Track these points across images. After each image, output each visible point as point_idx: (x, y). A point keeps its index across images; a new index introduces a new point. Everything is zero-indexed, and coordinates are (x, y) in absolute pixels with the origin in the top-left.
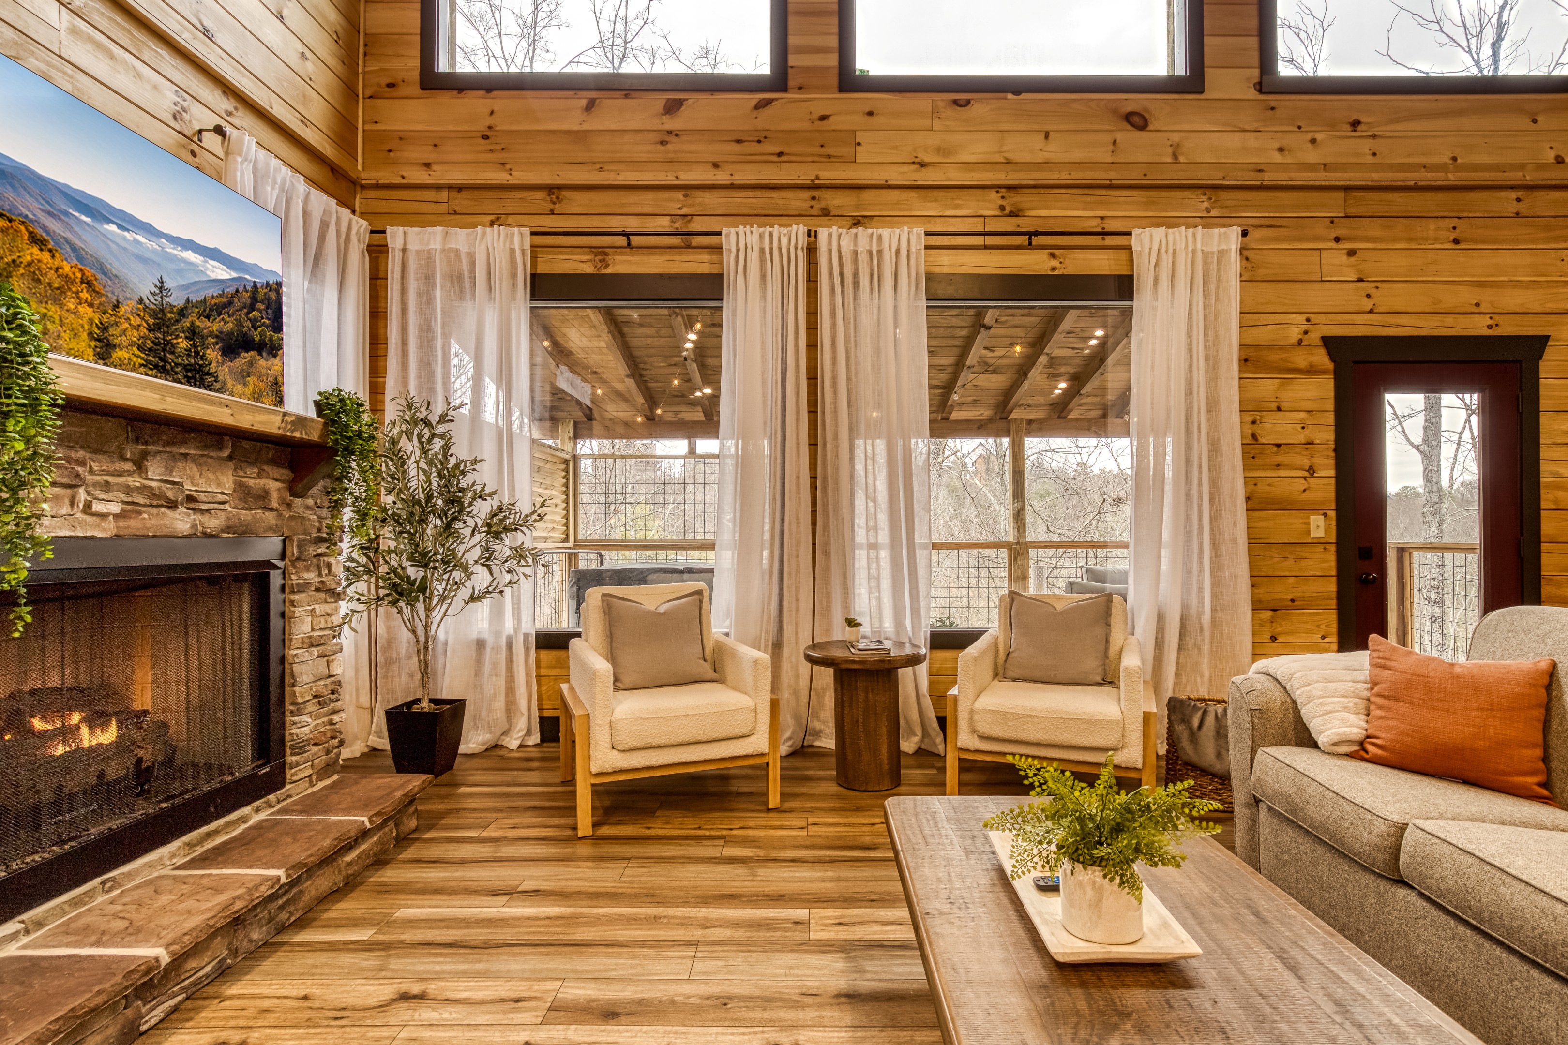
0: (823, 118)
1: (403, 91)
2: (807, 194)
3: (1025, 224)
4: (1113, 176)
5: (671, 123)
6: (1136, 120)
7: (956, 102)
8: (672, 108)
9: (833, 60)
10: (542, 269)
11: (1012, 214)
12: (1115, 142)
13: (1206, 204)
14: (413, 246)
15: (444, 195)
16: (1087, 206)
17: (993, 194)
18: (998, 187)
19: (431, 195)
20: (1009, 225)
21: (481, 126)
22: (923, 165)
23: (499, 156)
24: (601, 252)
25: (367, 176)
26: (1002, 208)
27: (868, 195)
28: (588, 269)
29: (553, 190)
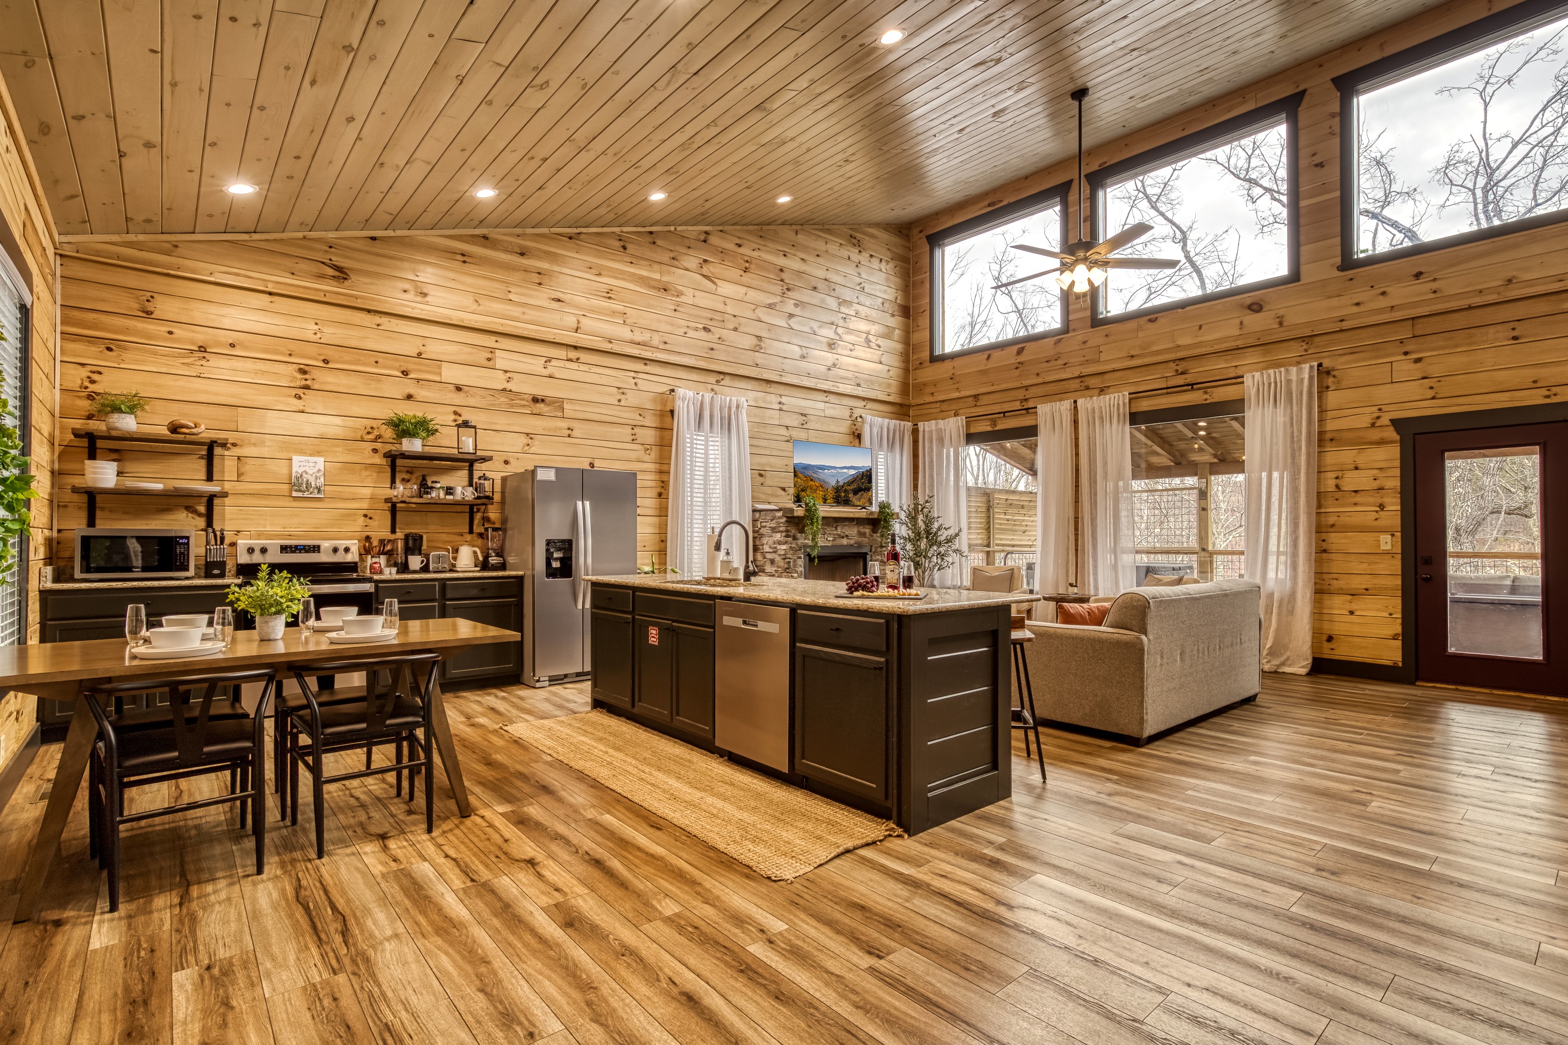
0: (1085, 342)
1: (925, 365)
2: (1078, 381)
3: (1189, 378)
4: (1239, 343)
5: (1021, 359)
6: (1255, 307)
7: (1150, 321)
8: (1020, 352)
9: (1088, 313)
10: (972, 431)
11: (1183, 373)
12: (1241, 323)
13: (1305, 347)
14: (927, 429)
15: (938, 405)
16: (1226, 361)
17: (1172, 365)
18: (1174, 361)
19: (934, 405)
20: (1180, 380)
21: (950, 374)
22: (1132, 357)
23: (956, 386)
24: (994, 423)
25: (913, 402)
26: (1177, 371)
27: (1107, 376)
28: (989, 429)
29: (976, 397)
